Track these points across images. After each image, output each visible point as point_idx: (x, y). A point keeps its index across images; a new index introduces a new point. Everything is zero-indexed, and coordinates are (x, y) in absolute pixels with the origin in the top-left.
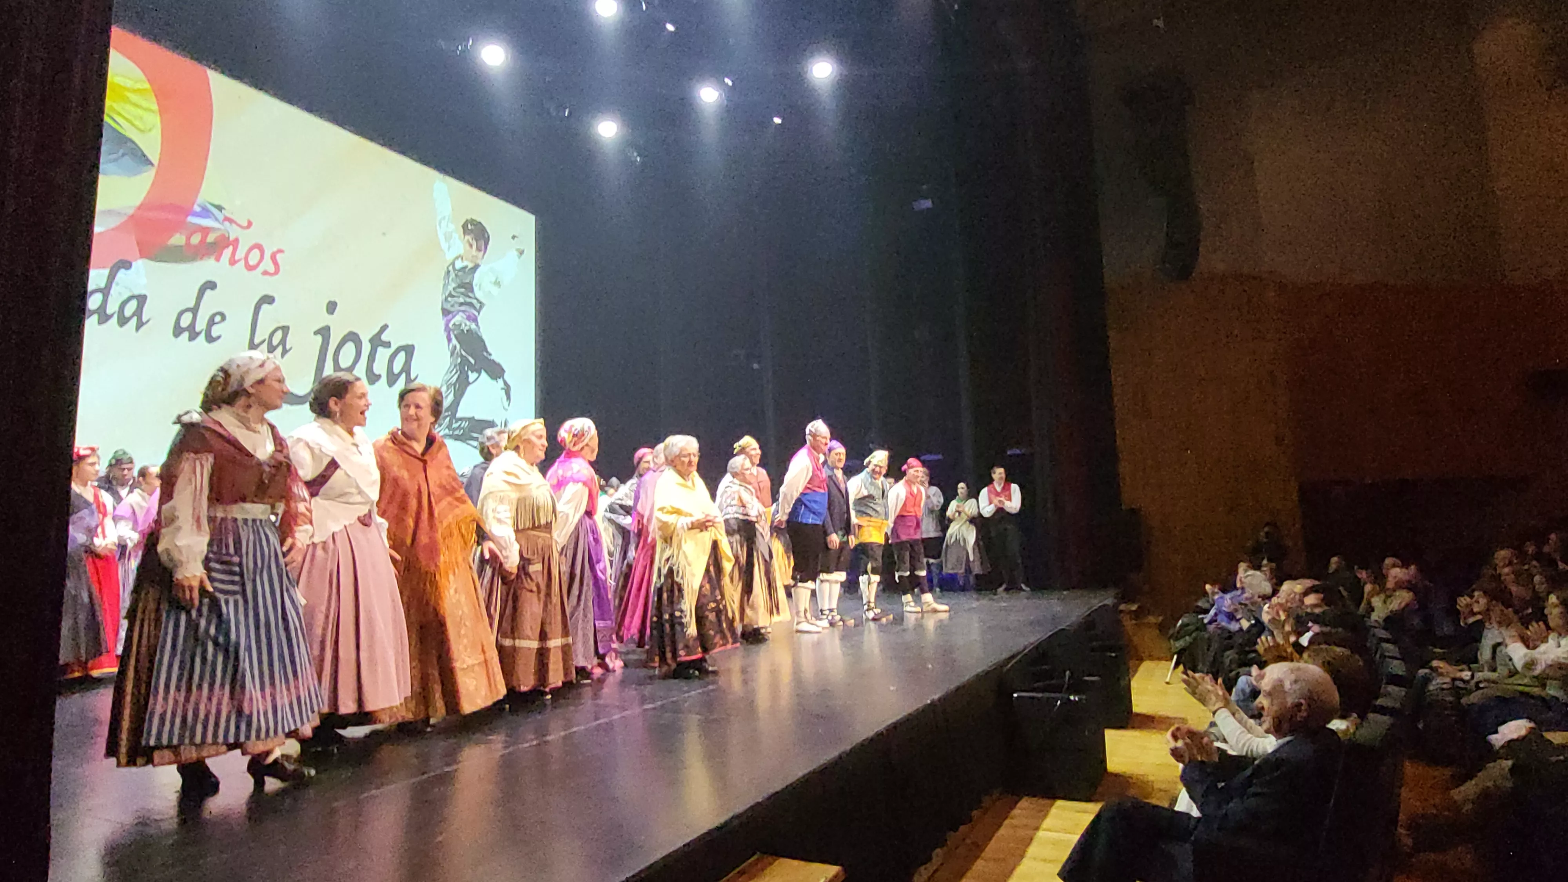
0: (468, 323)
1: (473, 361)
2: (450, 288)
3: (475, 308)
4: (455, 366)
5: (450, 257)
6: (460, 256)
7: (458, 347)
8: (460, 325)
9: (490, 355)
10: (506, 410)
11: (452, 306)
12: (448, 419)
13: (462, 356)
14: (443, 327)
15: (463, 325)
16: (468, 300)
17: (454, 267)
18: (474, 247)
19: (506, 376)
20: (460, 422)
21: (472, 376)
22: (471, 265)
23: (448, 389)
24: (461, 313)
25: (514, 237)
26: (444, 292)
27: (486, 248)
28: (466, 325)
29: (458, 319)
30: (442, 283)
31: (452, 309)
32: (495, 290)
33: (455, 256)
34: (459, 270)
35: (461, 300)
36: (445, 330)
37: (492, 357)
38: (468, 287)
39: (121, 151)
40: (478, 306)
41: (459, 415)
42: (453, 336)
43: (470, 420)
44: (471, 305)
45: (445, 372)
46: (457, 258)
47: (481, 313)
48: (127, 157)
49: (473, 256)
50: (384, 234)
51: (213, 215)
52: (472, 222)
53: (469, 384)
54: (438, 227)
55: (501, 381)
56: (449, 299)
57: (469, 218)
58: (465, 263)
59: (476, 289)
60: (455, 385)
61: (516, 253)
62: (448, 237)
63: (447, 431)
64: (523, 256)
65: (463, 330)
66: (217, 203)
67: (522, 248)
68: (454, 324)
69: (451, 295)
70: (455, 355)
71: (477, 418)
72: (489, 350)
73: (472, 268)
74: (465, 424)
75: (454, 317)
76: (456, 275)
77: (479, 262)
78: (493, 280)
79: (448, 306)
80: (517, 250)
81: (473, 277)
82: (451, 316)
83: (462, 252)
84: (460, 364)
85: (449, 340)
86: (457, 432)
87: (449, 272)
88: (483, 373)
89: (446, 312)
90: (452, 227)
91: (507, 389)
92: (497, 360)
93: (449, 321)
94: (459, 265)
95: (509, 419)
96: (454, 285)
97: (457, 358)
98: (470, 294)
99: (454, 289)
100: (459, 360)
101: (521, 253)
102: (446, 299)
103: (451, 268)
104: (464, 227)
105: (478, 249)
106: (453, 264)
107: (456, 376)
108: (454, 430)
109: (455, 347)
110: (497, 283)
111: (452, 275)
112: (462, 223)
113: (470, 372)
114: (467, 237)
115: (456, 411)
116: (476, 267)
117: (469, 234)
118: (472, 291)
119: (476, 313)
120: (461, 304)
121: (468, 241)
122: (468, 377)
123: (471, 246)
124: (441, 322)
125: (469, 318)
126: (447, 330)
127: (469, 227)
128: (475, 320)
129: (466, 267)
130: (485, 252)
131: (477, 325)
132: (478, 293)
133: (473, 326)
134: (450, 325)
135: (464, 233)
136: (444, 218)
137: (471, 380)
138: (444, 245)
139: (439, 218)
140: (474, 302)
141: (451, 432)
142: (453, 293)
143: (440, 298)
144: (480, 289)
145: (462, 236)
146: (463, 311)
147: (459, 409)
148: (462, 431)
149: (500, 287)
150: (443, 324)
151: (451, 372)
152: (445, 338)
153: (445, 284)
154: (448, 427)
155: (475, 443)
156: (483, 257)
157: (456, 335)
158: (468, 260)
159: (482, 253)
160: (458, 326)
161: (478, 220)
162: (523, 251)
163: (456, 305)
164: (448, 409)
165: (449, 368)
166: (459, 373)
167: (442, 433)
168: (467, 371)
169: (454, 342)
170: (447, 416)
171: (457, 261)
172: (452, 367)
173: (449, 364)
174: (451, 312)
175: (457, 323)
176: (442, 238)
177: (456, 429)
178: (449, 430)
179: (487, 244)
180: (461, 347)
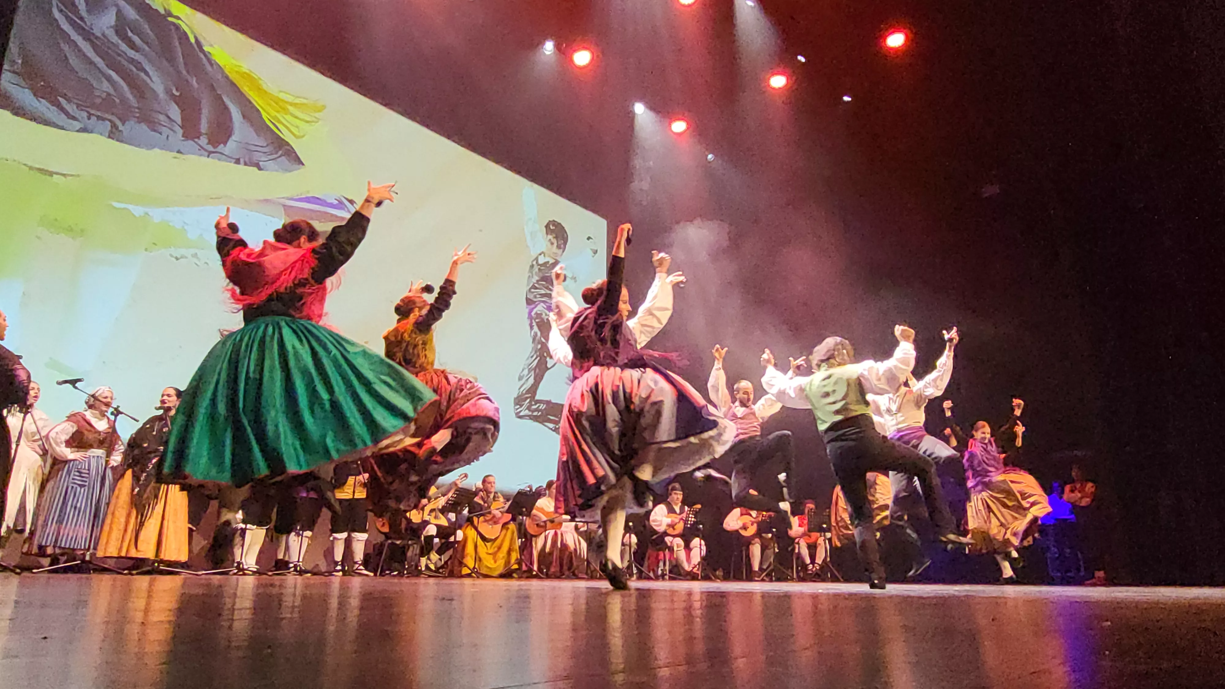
2: (534, 280)
4: (536, 352)
5: (534, 255)
6: (543, 252)
7: (539, 334)
8: (541, 314)
11: (535, 297)
12: (528, 400)
13: (542, 344)
14: (527, 316)
15: (544, 314)
16: (549, 292)
17: (537, 262)
18: (556, 244)
20: (538, 405)
21: (550, 362)
22: (552, 261)
23: (529, 372)
24: (542, 304)
25: (589, 238)
26: (528, 285)
27: (565, 247)
28: (546, 315)
29: (540, 308)
30: (527, 275)
31: (535, 300)
33: (539, 252)
34: (541, 265)
35: (543, 292)
36: (530, 319)
38: (547, 280)
39: (280, 152)
41: (537, 398)
42: (534, 324)
43: (548, 403)
44: (550, 296)
46: (540, 254)
48: (283, 157)
49: (554, 253)
50: (481, 231)
51: (346, 206)
52: (554, 223)
53: (548, 369)
54: (525, 227)
56: (533, 290)
57: (551, 220)
58: (547, 259)
60: (535, 369)
61: (590, 253)
62: (534, 236)
63: (527, 411)
64: (597, 255)
65: (543, 319)
66: (350, 198)
67: (596, 249)
68: (536, 313)
69: (534, 287)
70: (536, 342)
71: (553, 401)
73: (552, 264)
74: (542, 407)
75: (536, 307)
76: (539, 269)
77: (558, 258)
78: (571, 276)
79: (531, 296)
80: (591, 249)
82: (533, 306)
83: (544, 250)
84: (540, 349)
85: (531, 327)
86: (535, 414)
87: (532, 266)
89: (529, 302)
90: (537, 227)
93: (532, 310)
94: (541, 260)
96: (536, 278)
97: (537, 345)
98: (551, 287)
99: (538, 281)
100: (539, 346)
101: (595, 252)
102: (530, 290)
103: (534, 263)
104: (547, 226)
105: (559, 247)
106: (537, 259)
107: (536, 361)
108: (533, 411)
109: (536, 334)
110: (574, 278)
111: (536, 269)
112: (545, 224)
114: (550, 237)
115: (535, 393)
116: (556, 262)
117: (551, 234)
118: (552, 284)
120: (543, 295)
121: (550, 239)
122: (547, 362)
123: (552, 244)
124: (525, 310)
125: (548, 309)
127: (552, 227)
129: (548, 262)
130: (563, 252)
134: (533, 314)
135: (547, 234)
136: (530, 219)
137: (549, 366)
138: (530, 243)
139: (526, 219)
141: (530, 413)
142: (536, 285)
145: (545, 235)
146: (544, 302)
147: (538, 392)
148: (540, 413)
149: (576, 281)
150: (527, 311)
151: (532, 357)
152: (528, 322)
153: (529, 276)
154: (529, 408)
155: (551, 426)
156: (562, 255)
157: (537, 323)
158: (549, 256)
159: (561, 250)
160: (539, 315)
161: (559, 221)
162: (597, 251)
163: (538, 296)
164: (528, 392)
165: (531, 353)
166: (538, 358)
167: (522, 414)
168: (546, 357)
169: (536, 329)
170: (527, 398)
171: (540, 257)
172: (533, 352)
173: (531, 349)
174: (536, 302)
175: (539, 312)
176: (528, 238)
177: (536, 410)
178: (529, 410)
179: (565, 243)
180: (541, 334)
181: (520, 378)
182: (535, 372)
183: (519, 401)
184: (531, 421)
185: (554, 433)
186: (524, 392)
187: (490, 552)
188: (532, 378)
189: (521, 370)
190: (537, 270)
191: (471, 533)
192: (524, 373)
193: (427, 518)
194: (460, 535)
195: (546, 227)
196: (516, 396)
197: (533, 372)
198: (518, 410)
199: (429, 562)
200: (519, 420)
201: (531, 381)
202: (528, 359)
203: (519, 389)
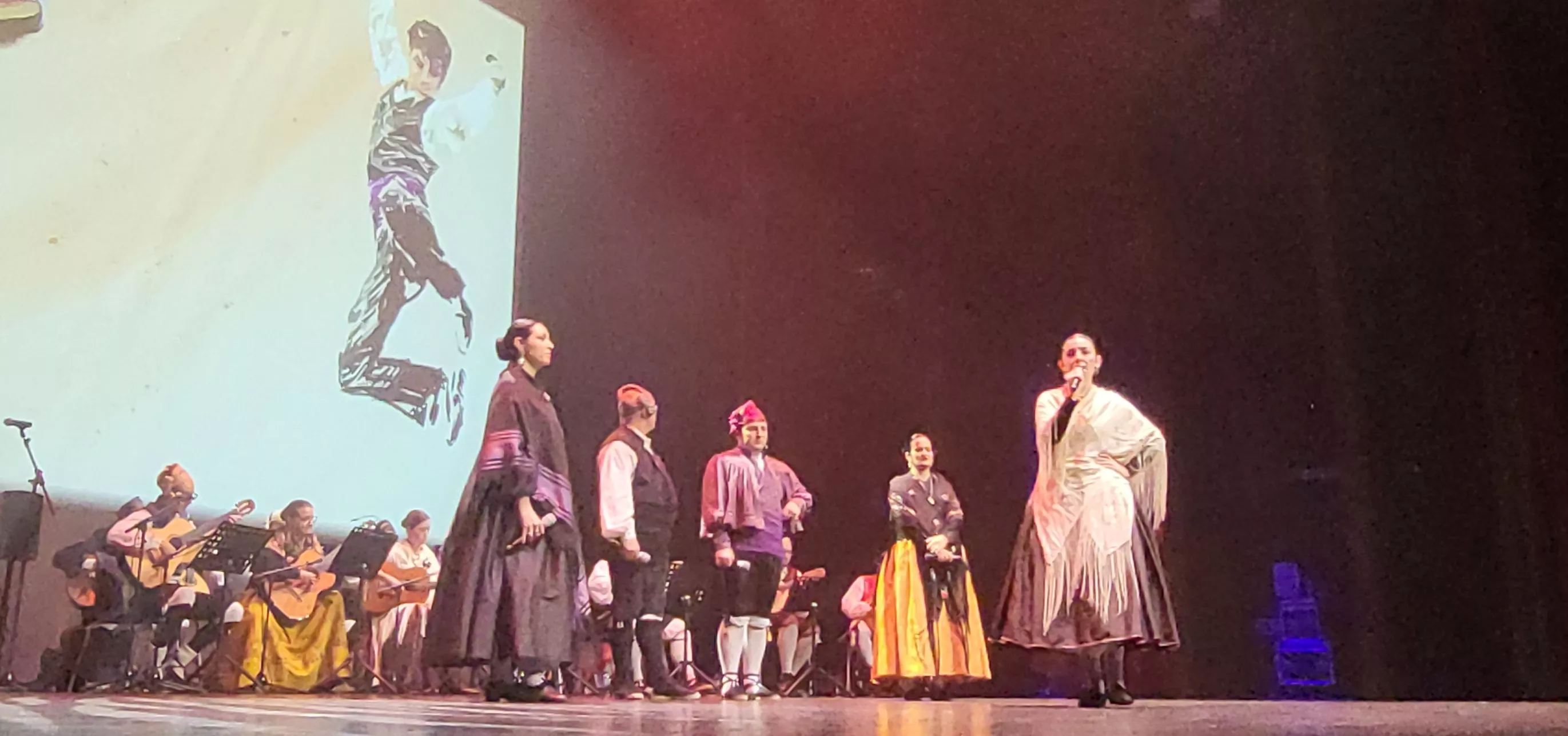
0: (409, 196)
1: (413, 263)
2: (384, 133)
3: (421, 170)
4: (383, 268)
5: (386, 84)
6: (402, 81)
7: (391, 233)
8: (397, 197)
9: (441, 253)
10: (463, 353)
11: (385, 163)
12: (366, 359)
13: (396, 253)
14: (368, 198)
15: (401, 198)
16: (412, 156)
17: (391, 99)
18: (427, 68)
19: (465, 294)
20: (385, 368)
21: (410, 288)
22: (418, 98)
23: (370, 305)
24: (398, 178)
25: (490, 58)
26: (373, 140)
27: (444, 73)
28: (405, 199)
29: (394, 186)
30: (371, 124)
31: (385, 169)
32: (454, 143)
33: (395, 79)
34: (400, 105)
35: (401, 155)
36: (371, 202)
37: (444, 259)
38: (410, 134)
40: (426, 167)
41: (384, 354)
42: (382, 215)
43: (403, 364)
44: (414, 164)
45: (367, 275)
46: (398, 84)
47: (432, 178)
49: (423, 83)
52: (425, 25)
53: (404, 300)
54: (371, 30)
55: (456, 301)
56: (381, 152)
57: (420, 20)
58: (411, 94)
59: (424, 139)
60: (381, 301)
61: (492, 85)
62: (386, 47)
63: (364, 379)
64: (503, 90)
65: (399, 207)
67: (501, 78)
68: (386, 195)
69: (383, 145)
70: (385, 249)
71: (414, 362)
72: (442, 244)
73: (419, 103)
74: (393, 371)
75: (386, 183)
76: (394, 112)
77: (430, 94)
78: (453, 127)
79: (377, 163)
80: (495, 80)
81: (421, 118)
82: (381, 181)
83: (405, 76)
84: (392, 263)
85: (376, 220)
86: (378, 385)
87: (382, 106)
88: (428, 284)
89: (374, 173)
90: (392, 32)
91: (466, 318)
92: (453, 265)
93: (378, 188)
94: (400, 95)
95: (465, 370)
96: (389, 129)
97: (387, 255)
98: (416, 148)
99: (390, 134)
100: (391, 258)
101: (501, 84)
102: (377, 149)
103: (387, 100)
104: (412, 33)
105: (433, 73)
106: (390, 93)
107: (384, 285)
108: (375, 380)
109: (386, 232)
110: (460, 133)
112: (409, 27)
113: (406, 282)
114: (417, 52)
115: (380, 348)
116: (428, 101)
117: (419, 47)
118: (419, 142)
119: (423, 180)
120: (399, 162)
121: (417, 57)
122: (403, 288)
123: (421, 66)
124: (364, 187)
125: (410, 187)
126: (375, 203)
127: (420, 34)
128: (418, 190)
129: (412, 99)
130: (442, 79)
131: (424, 202)
132: (428, 147)
133: (417, 202)
134: (380, 196)
135: (411, 44)
136: (381, 16)
137: (408, 294)
138: (378, 61)
139: (373, 15)
140: (421, 159)
141: (370, 384)
142: (387, 141)
143: (368, 148)
144: (430, 140)
145: (408, 48)
146: (401, 174)
147: (387, 344)
148: (388, 383)
149: (463, 138)
150: (368, 191)
151: (376, 277)
152: (369, 213)
153: (376, 124)
154: (366, 374)
155: (408, 407)
156: (439, 86)
157: (388, 214)
158: (413, 89)
159: (437, 79)
160: (392, 199)
161: (435, 24)
162: (503, 82)
163: (392, 163)
164: (365, 344)
165: (375, 269)
166: (389, 280)
167: (353, 384)
168: (402, 279)
169: (385, 225)
170: (365, 355)
171: (397, 88)
172: (380, 269)
173: (375, 262)
174: (383, 174)
175: (391, 194)
176: (376, 49)
177: (379, 378)
178: (367, 379)
179: (445, 66)
180: (395, 235)
181: (353, 317)
182: (380, 307)
183: (348, 361)
184: (369, 398)
185: (414, 421)
186: (359, 343)
187: (293, 645)
188: (375, 317)
189: (355, 302)
190: (390, 113)
191: (259, 610)
192: (358, 308)
193: (172, 580)
194: (235, 611)
195: (410, 32)
196: (343, 351)
197: (377, 306)
198: (348, 378)
199: (175, 663)
200: (346, 395)
201: (374, 321)
202: (367, 282)
203: (350, 338)
